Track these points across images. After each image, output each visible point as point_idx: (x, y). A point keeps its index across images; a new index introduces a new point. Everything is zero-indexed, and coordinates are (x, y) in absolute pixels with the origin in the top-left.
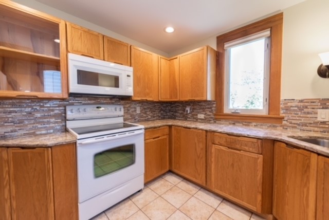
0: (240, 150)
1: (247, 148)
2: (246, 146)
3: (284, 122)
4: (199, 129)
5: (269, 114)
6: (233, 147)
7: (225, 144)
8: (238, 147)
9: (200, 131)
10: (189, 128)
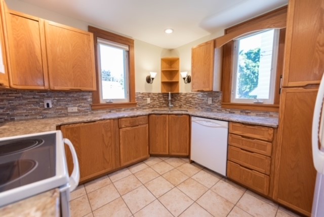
0: (138, 126)
1: (141, 123)
2: (141, 121)
3: (137, 106)
4: (107, 120)
5: (130, 101)
6: (135, 125)
7: (130, 125)
8: (137, 124)
9: (108, 121)
10: (94, 121)
